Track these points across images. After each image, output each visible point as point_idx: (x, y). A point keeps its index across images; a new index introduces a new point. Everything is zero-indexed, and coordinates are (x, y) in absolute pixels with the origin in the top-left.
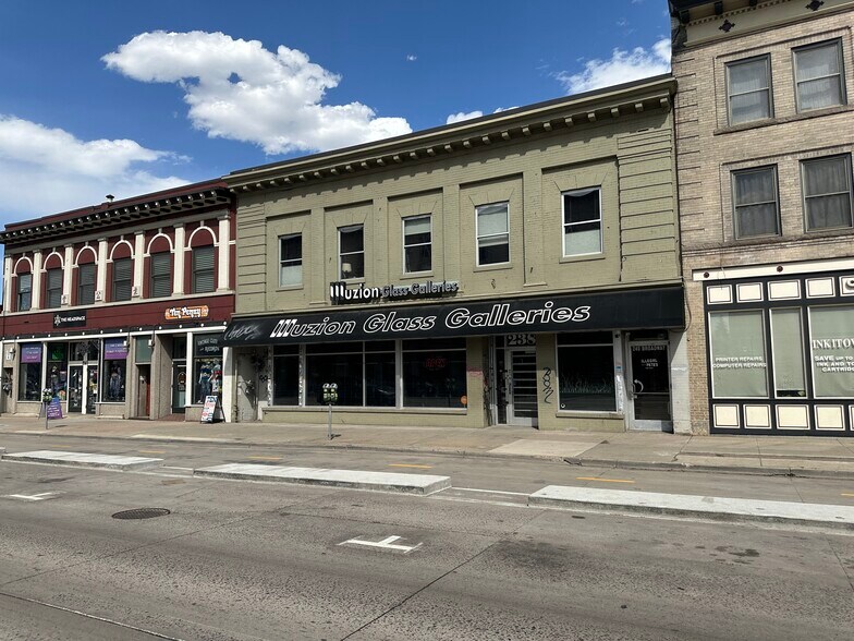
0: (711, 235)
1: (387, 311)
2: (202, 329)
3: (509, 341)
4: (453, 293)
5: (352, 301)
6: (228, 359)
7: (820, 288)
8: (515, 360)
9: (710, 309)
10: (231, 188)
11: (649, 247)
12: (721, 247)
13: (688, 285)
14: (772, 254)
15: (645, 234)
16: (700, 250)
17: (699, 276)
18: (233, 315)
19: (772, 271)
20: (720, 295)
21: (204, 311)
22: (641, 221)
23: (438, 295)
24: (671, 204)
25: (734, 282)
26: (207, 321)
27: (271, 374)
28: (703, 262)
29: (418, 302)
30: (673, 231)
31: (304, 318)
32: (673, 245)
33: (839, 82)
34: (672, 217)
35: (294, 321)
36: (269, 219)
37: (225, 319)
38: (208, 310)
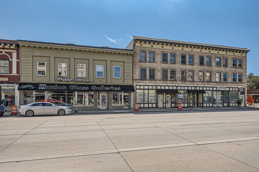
0: (137, 78)
1: (75, 85)
2: (5, 85)
3: (101, 93)
5: (65, 81)
7: (150, 87)
8: (102, 96)
9: (136, 89)
11: (128, 78)
12: (139, 79)
13: (134, 85)
14: (145, 81)
15: (128, 76)
16: (136, 80)
17: (135, 84)
18: (20, 82)
19: (145, 84)
20: (138, 87)
21: (7, 79)
22: (127, 74)
24: (132, 72)
25: (140, 85)
26: (7, 82)
28: (136, 82)
30: (132, 76)
31: (48, 84)
32: (132, 78)
33: (154, 58)
34: (132, 74)
35: (45, 85)
37: (16, 82)
38: (8, 79)
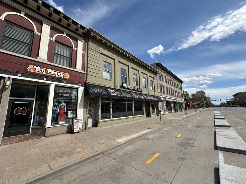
2: (64, 84)
4: (141, 92)
5: (128, 89)
6: (81, 101)
10: (92, 34)
14: (162, 94)
16: (159, 93)
21: (67, 76)
23: (140, 91)
26: (68, 81)
27: (100, 108)
29: (138, 92)
33: (163, 79)
34: (157, 88)
35: (113, 91)
36: (101, 53)
37: (80, 83)
38: (69, 76)
